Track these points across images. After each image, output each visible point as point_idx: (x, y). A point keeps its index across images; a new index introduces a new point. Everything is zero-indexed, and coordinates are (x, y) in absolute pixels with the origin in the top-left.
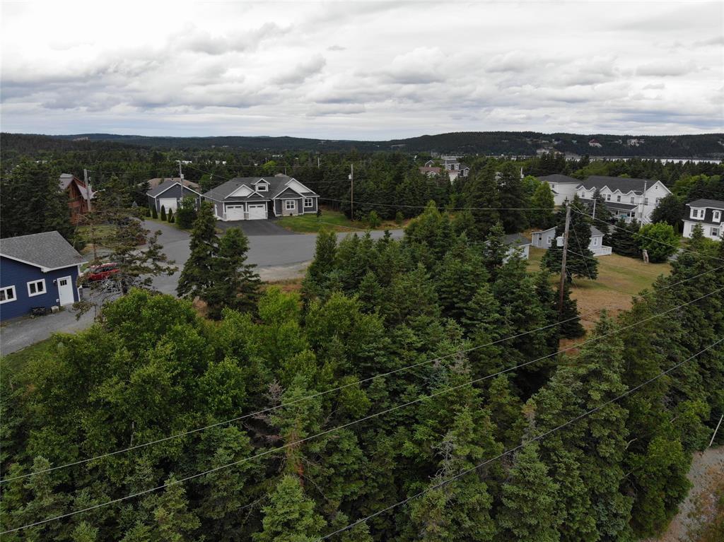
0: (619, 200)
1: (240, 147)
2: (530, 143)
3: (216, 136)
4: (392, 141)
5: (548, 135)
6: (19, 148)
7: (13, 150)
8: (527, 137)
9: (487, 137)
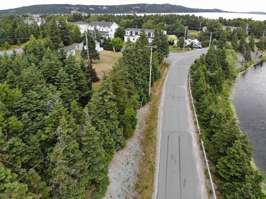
2: (68, 8)
8: (66, 6)
9: (50, 6)
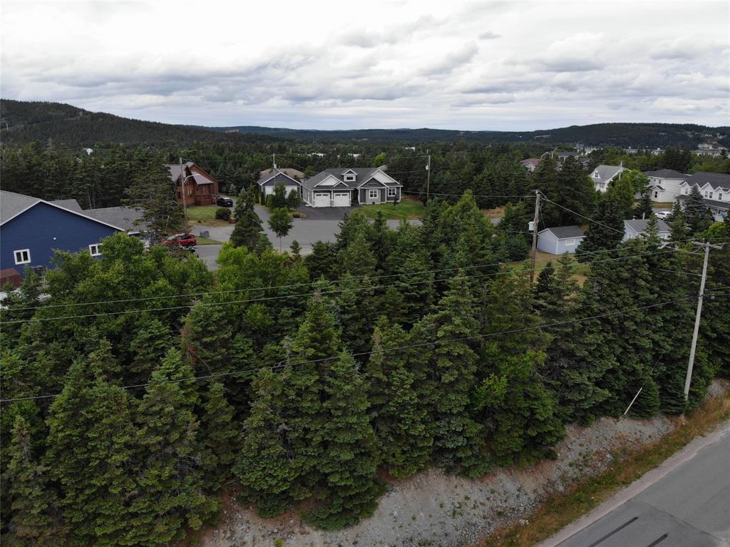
0: (720, 199)
1: (379, 140)
2: (691, 136)
3: (358, 129)
4: (536, 131)
5: (713, 129)
6: (178, 138)
7: (172, 140)
8: (688, 130)
9: (642, 128)
